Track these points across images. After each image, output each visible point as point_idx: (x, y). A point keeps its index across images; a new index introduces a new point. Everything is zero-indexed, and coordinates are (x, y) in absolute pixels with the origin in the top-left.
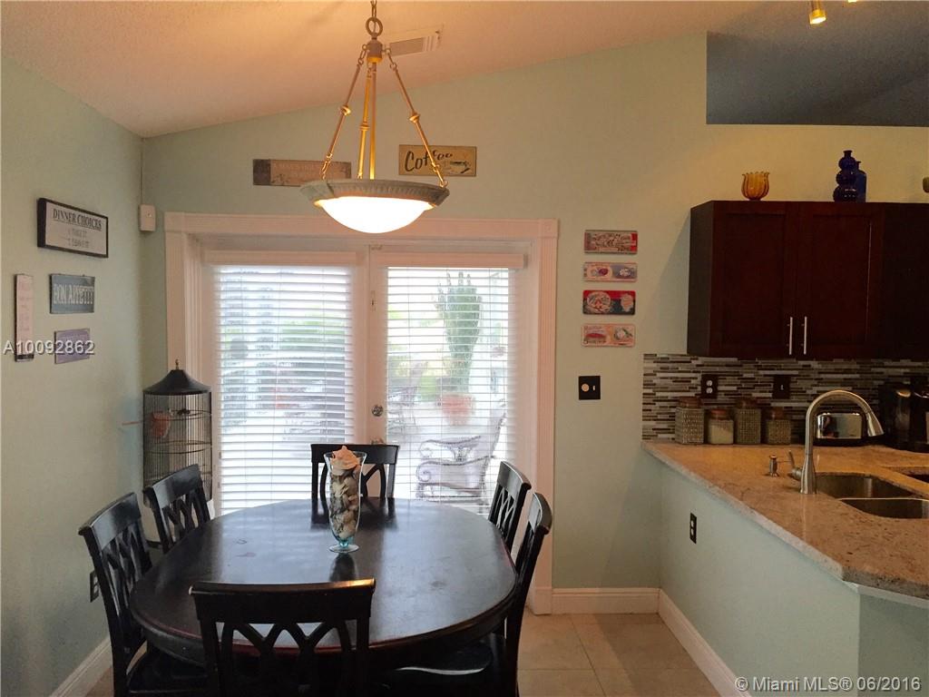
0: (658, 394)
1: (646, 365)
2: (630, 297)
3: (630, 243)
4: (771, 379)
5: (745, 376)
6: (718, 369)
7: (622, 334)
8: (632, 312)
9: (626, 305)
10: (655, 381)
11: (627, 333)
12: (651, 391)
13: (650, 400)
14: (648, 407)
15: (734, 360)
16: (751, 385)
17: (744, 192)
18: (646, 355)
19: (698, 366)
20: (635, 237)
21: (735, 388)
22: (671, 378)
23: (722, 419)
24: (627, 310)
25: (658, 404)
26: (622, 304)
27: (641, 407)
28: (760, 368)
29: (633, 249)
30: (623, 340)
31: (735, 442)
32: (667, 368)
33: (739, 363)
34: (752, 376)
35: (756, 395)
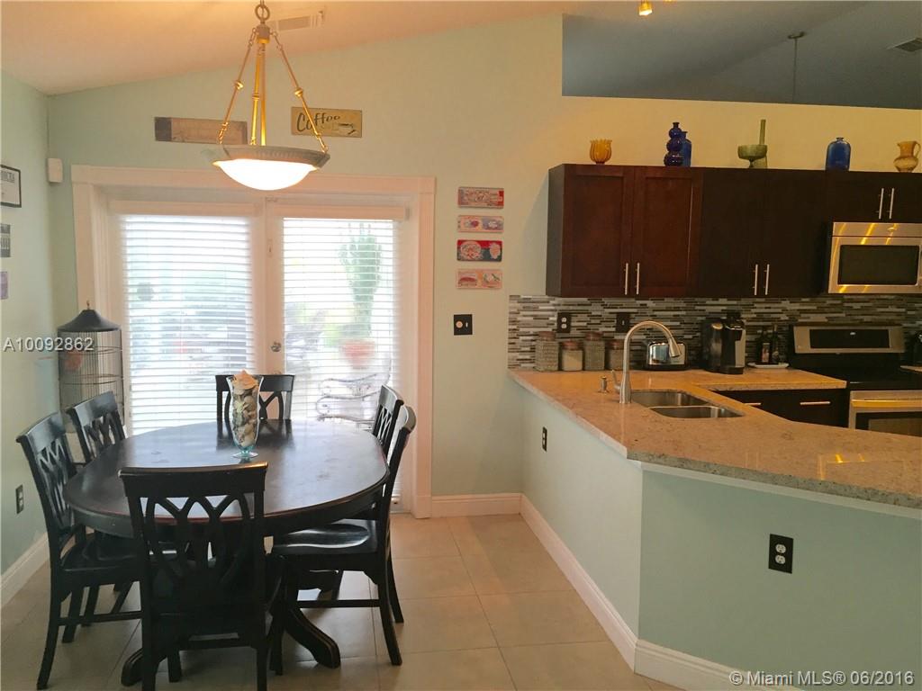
0: (521, 330)
1: (511, 305)
2: (498, 246)
3: (498, 199)
4: (614, 316)
5: (593, 313)
6: (571, 308)
7: (490, 278)
8: (499, 259)
9: (494, 253)
10: (519, 319)
12: (515, 327)
13: (515, 335)
14: (513, 341)
15: (585, 300)
16: (598, 321)
17: (592, 157)
18: (511, 296)
19: (554, 305)
20: (501, 194)
21: (585, 324)
22: (532, 316)
23: (572, 350)
24: (495, 257)
25: (521, 338)
26: (491, 252)
27: (507, 341)
28: (605, 306)
29: (501, 204)
30: (492, 283)
31: (584, 369)
32: (529, 307)
33: (589, 302)
34: (599, 313)
35: (602, 329)
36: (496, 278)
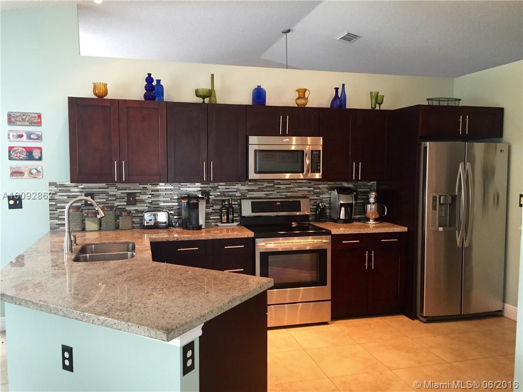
0: (59, 205)
1: (50, 188)
2: (39, 151)
3: (37, 120)
4: (126, 195)
5: (110, 193)
6: (94, 190)
7: (34, 171)
8: (40, 159)
9: (36, 154)
10: (56, 198)
11: (37, 171)
12: (54, 203)
13: (54, 208)
14: (53, 212)
15: (104, 185)
16: (114, 198)
18: (49, 183)
19: (82, 188)
20: (40, 116)
21: (105, 200)
22: (66, 196)
24: (37, 157)
25: (58, 210)
26: (34, 154)
27: (49, 212)
28: (119, 189)
29: (39, 124)
30: (35, 174)
31: (100, 230)
32: (64, 190)
33: (107, 186)
34: (114, 193)
35: (116, 204)
36: (38, 171)
